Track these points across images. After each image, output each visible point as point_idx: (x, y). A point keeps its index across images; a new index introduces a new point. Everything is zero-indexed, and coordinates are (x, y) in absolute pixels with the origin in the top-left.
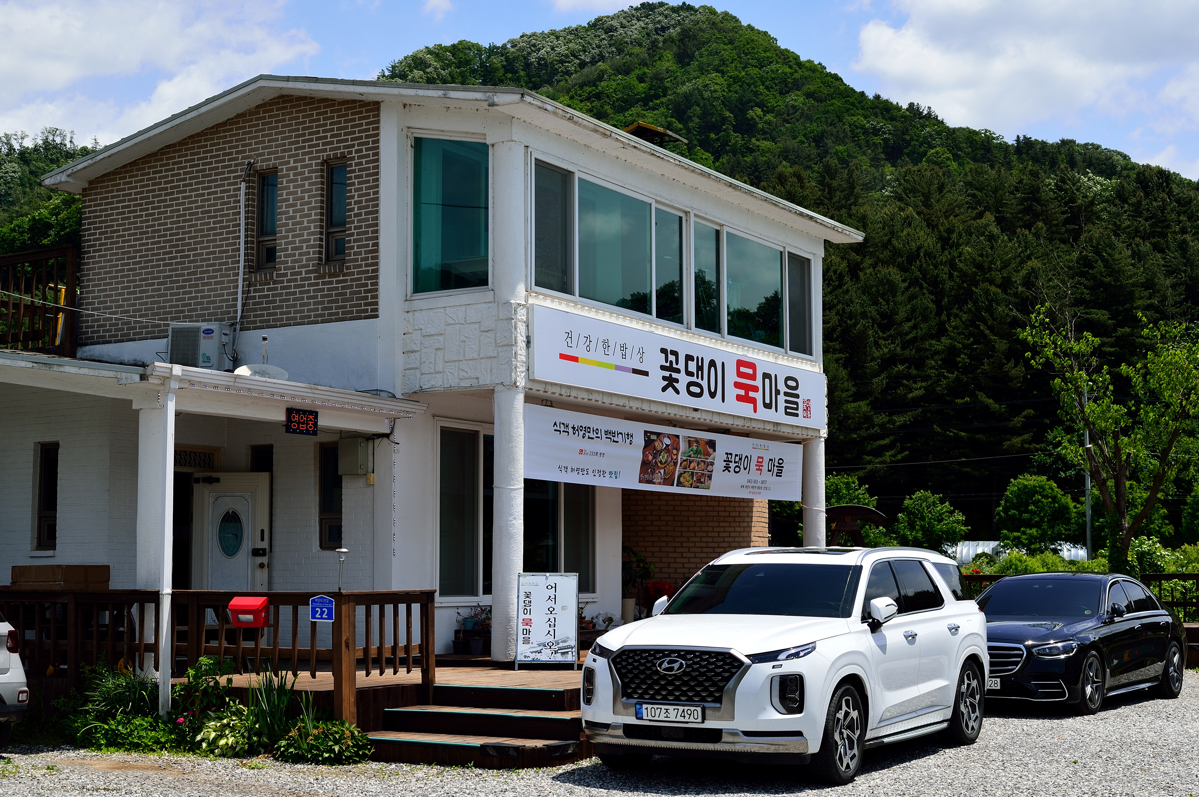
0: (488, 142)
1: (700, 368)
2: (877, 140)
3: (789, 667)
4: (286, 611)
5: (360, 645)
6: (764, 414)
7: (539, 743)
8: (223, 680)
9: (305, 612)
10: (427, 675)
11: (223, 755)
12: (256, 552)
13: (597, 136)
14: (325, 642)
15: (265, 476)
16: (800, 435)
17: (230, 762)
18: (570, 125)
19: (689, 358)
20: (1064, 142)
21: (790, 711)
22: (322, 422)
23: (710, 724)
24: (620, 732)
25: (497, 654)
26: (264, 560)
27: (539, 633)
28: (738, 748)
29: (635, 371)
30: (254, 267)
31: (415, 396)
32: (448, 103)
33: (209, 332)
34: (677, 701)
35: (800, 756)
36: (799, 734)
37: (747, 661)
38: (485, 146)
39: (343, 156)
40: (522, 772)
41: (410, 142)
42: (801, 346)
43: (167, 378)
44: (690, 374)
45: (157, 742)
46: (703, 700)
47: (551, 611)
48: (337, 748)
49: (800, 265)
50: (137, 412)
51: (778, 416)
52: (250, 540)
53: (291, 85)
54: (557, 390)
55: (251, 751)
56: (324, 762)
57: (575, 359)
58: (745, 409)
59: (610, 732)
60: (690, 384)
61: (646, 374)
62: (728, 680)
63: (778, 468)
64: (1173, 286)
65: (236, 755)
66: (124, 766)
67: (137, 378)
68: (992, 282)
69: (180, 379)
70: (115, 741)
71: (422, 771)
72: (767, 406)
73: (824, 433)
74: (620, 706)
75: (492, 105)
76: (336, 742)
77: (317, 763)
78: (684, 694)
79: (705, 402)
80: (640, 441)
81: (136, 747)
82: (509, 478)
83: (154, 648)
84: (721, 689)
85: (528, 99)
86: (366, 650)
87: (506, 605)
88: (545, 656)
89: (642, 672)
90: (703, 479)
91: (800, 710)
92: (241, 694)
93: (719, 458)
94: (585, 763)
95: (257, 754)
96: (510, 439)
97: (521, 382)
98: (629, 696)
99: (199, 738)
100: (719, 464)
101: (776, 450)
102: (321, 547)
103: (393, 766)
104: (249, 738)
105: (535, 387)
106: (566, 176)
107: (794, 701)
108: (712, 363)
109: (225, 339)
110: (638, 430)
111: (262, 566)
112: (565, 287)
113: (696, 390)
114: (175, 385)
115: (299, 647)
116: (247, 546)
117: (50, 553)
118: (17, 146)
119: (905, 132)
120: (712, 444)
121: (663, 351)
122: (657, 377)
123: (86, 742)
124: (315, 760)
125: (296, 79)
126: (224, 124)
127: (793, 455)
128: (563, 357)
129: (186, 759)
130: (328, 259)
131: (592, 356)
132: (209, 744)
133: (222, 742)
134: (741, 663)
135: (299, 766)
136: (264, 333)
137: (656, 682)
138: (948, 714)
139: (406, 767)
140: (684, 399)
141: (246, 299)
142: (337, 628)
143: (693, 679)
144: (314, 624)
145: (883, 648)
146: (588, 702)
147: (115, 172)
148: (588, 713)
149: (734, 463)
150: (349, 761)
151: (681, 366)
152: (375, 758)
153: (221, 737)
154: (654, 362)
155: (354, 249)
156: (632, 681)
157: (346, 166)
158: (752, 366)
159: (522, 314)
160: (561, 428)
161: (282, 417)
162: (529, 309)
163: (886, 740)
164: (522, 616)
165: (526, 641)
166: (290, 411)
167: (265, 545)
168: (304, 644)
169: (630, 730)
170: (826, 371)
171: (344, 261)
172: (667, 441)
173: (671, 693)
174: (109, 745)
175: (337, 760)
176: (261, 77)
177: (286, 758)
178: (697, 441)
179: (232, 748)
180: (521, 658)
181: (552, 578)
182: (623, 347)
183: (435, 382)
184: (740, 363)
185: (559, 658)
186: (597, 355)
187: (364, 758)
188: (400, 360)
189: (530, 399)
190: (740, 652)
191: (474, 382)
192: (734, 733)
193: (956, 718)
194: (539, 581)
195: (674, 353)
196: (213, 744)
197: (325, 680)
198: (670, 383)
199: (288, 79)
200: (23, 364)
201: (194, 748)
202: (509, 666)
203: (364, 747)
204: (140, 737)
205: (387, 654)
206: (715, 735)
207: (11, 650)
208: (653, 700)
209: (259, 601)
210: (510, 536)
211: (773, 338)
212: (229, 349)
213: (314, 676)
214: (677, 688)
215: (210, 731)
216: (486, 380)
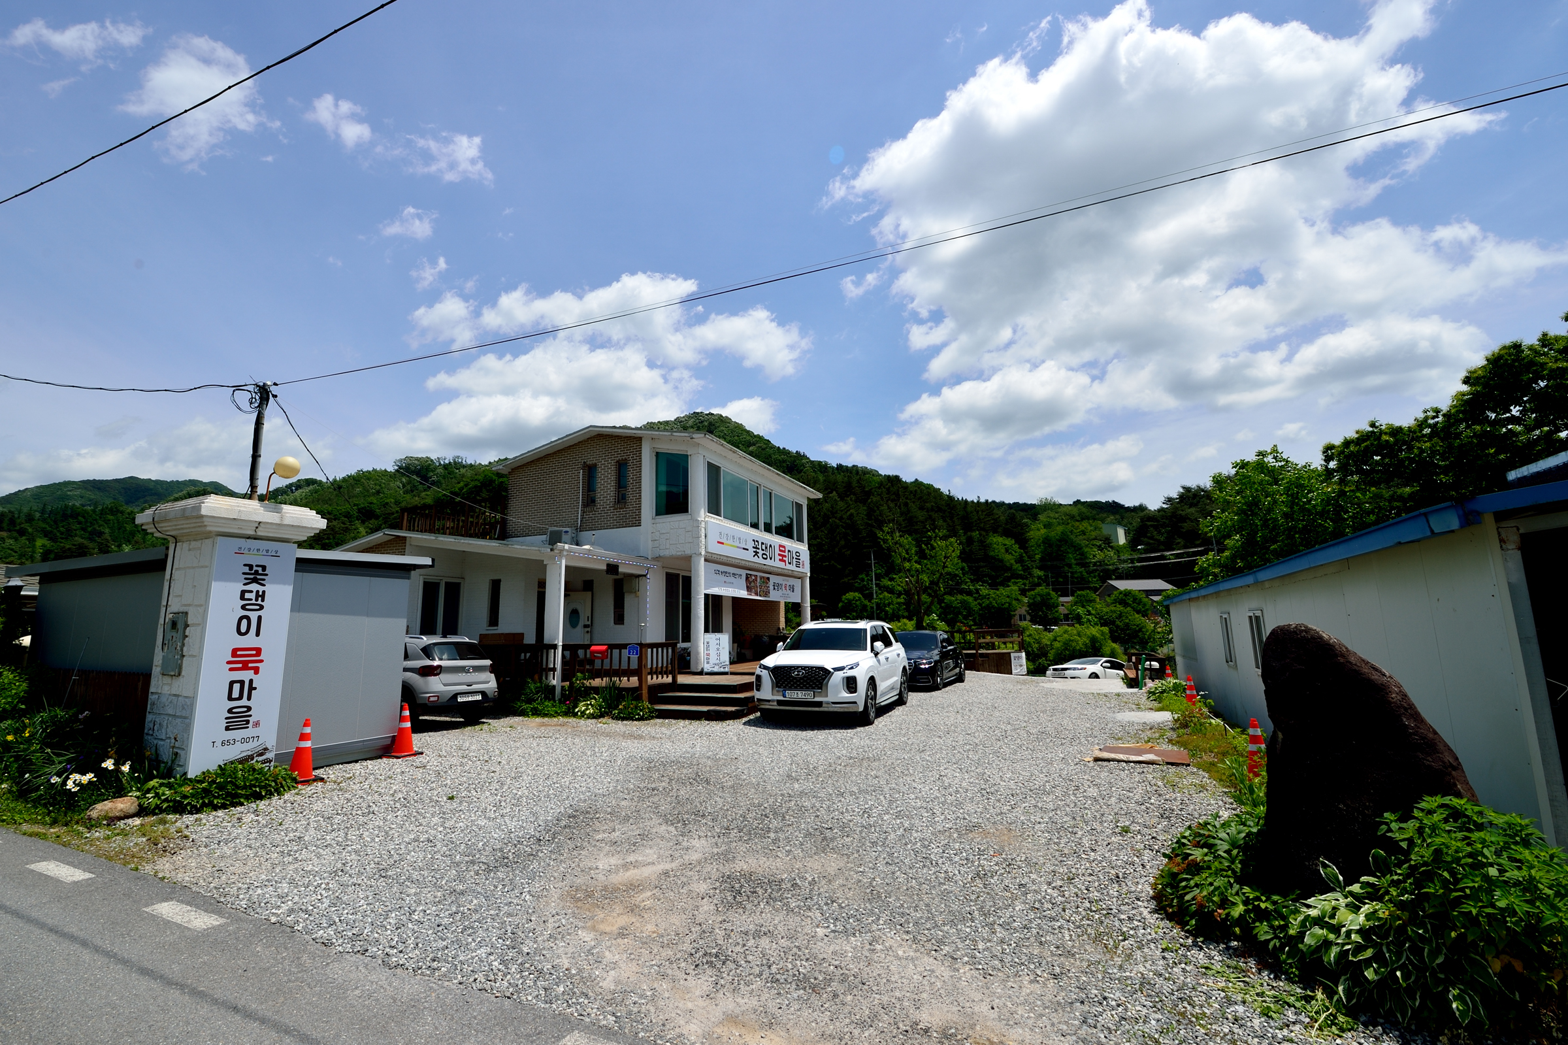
0: (689, 454)
1: (766, 548)
2: (784, 465)
3: (850, 673)
4: (616, 652)
5: (649, 666)
6: (789, 567)
7: (733, 709)
8: (587, 683)
9: (625, 652)
10: (674, 679)
11: (588, 718)
12: (585, 626)
13: (731, 452)
14: (634, 665)
15: (590, 593)
16: (801, 575)
17: (594, 721)
18: (722, 447)
19: (762, 543)
20: (854, 466)
21: (851, 693)
22: (620, 570)
23: (817, 699)
24: (775, 703)
25: (693, 669)
26: (589, 629)
27: (713, 659)
28: (831, 709)
29: (744, 549)
30: (585, 505)
31: (657, 559)
32: (672, 438)
33: (566, 532)
34: (801, 689)
35: (855, 713)
36: (855, 703)
37: (832, 671)
38: (687, 456)
39: (626, 459)
40: (728, 722)
41: (655, 454)
42: (800, 539)
43: (562, 550)
44: (763, 550)
45: (556, 712)
46: (814, 688)
47: (718, 649)
48: (641, 713)
49: (799, 506)
50: (546, 565)
51: (793, 567)
52: (583, 620)
53: (604, 429)
54: (716, 556)
55: (602, 716)
56: (636, 720)
57: (723, 543)
58: (782, 565)
59: (771, 703)
60: (763, 554)
61: (747, 550)
62: (824, 679)
63: (792, 589)
64: (904, 520)
65: (594, 718)
66: (543, 725)
67: (549, 550)
68: (836, 518)
69: (567, 551)
70: (536, 713)
71: (682, 723)
72: (790, 563)
73: (809, 575)
74: (775, 692)
75: (692, 438)
76: (641, 710)
77: (633, 720)
78: (804, 686)
79: (768, 562)
80: (744, 577)
81: (546, 715)
82: (698, 593)
83: (554, 669)
84: (822, 684)
85: (707, 436)
86: (651, 668)
87: (697, 647)
88: (716, 669)
89: (785, 676)
90: (767, 594)
91: (855, 692)
92: (596, 690)
93: (771, 584)
94: (752, 717)
95: (604, 717)
96: (698, 576)
97: (703, 553)
98: (779, 687)
99: (576, 710)
100: (771, 588)
101: (791, 581)
102: (615, 623)
103: (667, 721)
104: (600, 710)
105: (708, 555)
106: (717, 469)
107: (853, 688)
108: (771, 546)
109: (573, 535)
110: (744, 572)
111: (588, 632)
112: (718, 514)
113: (765, 556)
114: (565, 553)
115: (604, 668)
116: (581, 623)
117: (496, 628)
118: (442, 463)
119: (795, 461)
120: (768, 579)
121: (754, 540)
122: (751, 551)
123: (523, 713)
124: (632, 719)
125: (606, 427)
126: (573, 446)
127: (797, 583)
128: (718, 542)
129: (572, 720)
130: (618, 502)
131: (728, 542)
132: (581, 713)
133: (588, 712)
134: (830, 672)
135: (625, 722)
136: (594, 532)
137: (792, 681)
138: (897, 692)
139: (673, 721)
140: (761, 561)
141: (582, 518)
142: (640, 659)
143: (809, 679)
144: (629, 658)
145: (879, 661)
146: (758, 690)
147: (524, 465)
148: (758, 695)
149: (777, 586)
150: (647, 719)
151: (760, 547)
152: (658, 717)
153: (587, 709)
154: (750, 545)
155: (630, 497)
156: (780, 680)
157: (627, 463)
158: (784, 547)
159: (703, 525)
160: (717, 572)
161: (605, 568)
162: (706, 523)
163: (882, 704)
164: (706, 652)
165: (708, 663)
166: (608, 565)
167: (589, 623)
168: (624, 666)
169: (780, 702)
170: (809, 549)
171: (626, 503)
172: (753, 578)
173: (798, 685)
174: (533, 715)
175: (642, 719)
176: (591, 426)
177: (618, 718)
178: (763, 577)
179: (593, 715)
180: (705, 670)
181: (718, 635)
182: (740, 539)
183: (667, 553)
184: (780, 546)
185: (722, 670)
186: (730, 542)
187: (652, 718)
188: (650, 544)
189: (706, 560)
190: (829, 667)
191: (683, 553)
192: (828, 703)
193: (900, 694)
194: (712, 637)
195: (757, 541)
196: (583, 713)
197: (634, 681)
198: (756, 553)
199: (603, 427)
200: (494, 544)
201: (575, 715)
202: (701, 673)
203: (652, 712)
204: (548, 711)
205: (659, 670)
206: (820, 704)
207: (491, 672)
208: (790, 689)
209: (605, 647)
210: (699, 618)
211: (790, 536)
212: (575, 539)
213: (628, 680)
214: (802, 683)
215: (581, 707)
216: (688, 552)
